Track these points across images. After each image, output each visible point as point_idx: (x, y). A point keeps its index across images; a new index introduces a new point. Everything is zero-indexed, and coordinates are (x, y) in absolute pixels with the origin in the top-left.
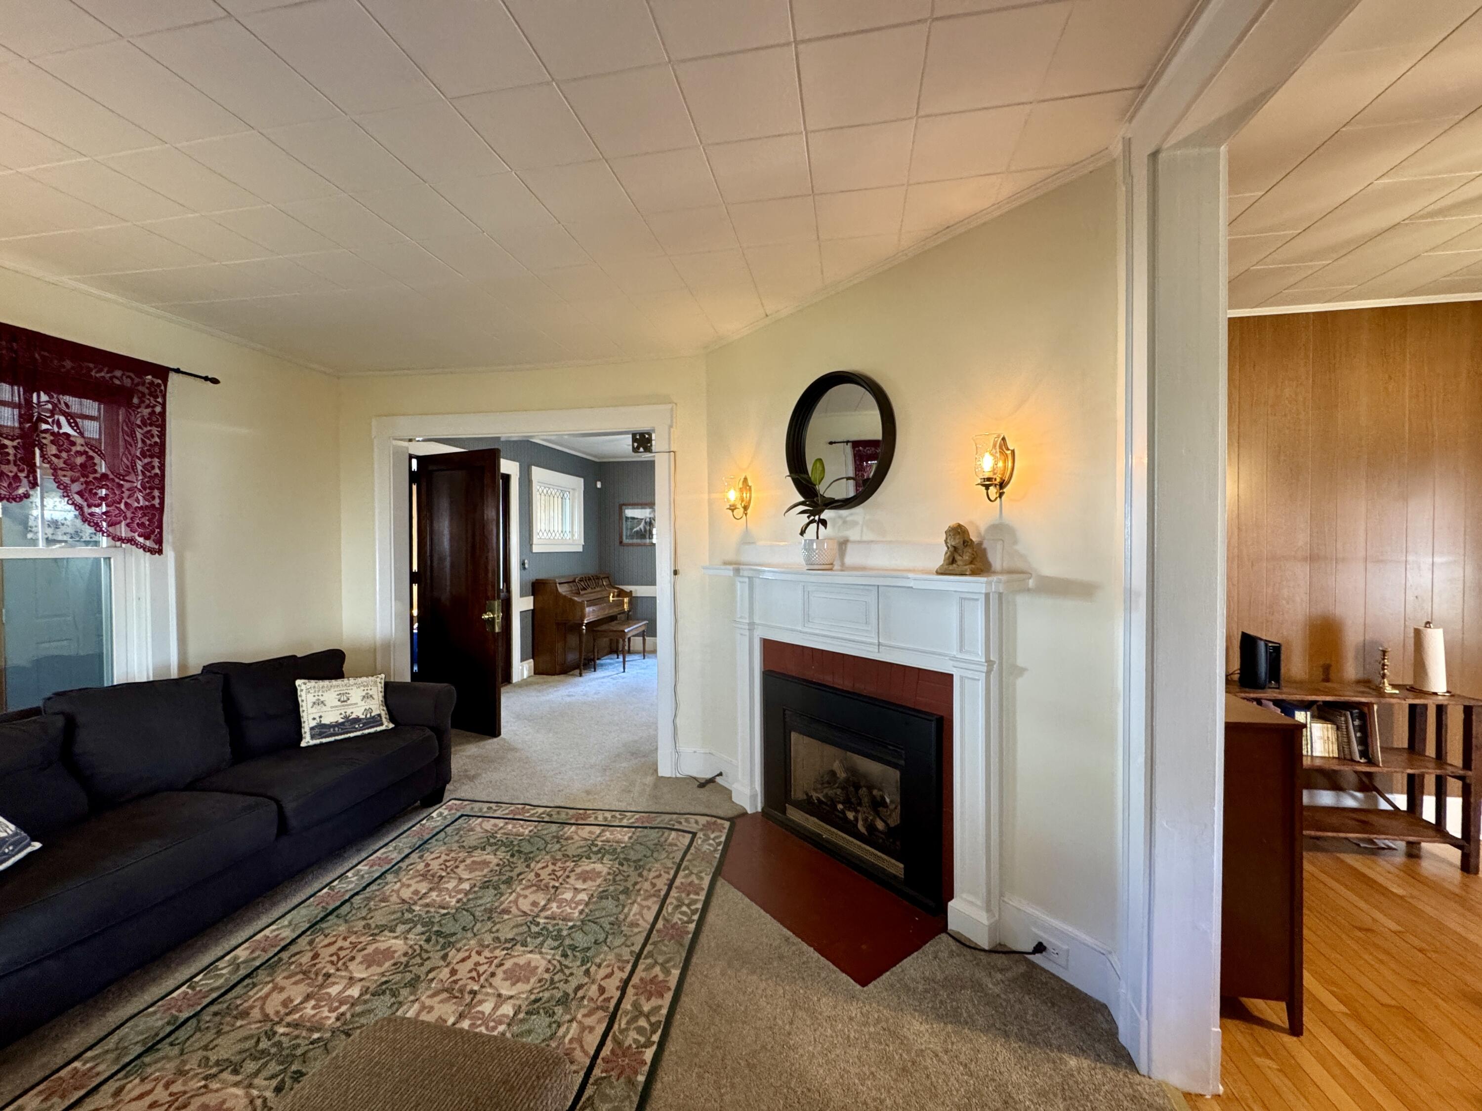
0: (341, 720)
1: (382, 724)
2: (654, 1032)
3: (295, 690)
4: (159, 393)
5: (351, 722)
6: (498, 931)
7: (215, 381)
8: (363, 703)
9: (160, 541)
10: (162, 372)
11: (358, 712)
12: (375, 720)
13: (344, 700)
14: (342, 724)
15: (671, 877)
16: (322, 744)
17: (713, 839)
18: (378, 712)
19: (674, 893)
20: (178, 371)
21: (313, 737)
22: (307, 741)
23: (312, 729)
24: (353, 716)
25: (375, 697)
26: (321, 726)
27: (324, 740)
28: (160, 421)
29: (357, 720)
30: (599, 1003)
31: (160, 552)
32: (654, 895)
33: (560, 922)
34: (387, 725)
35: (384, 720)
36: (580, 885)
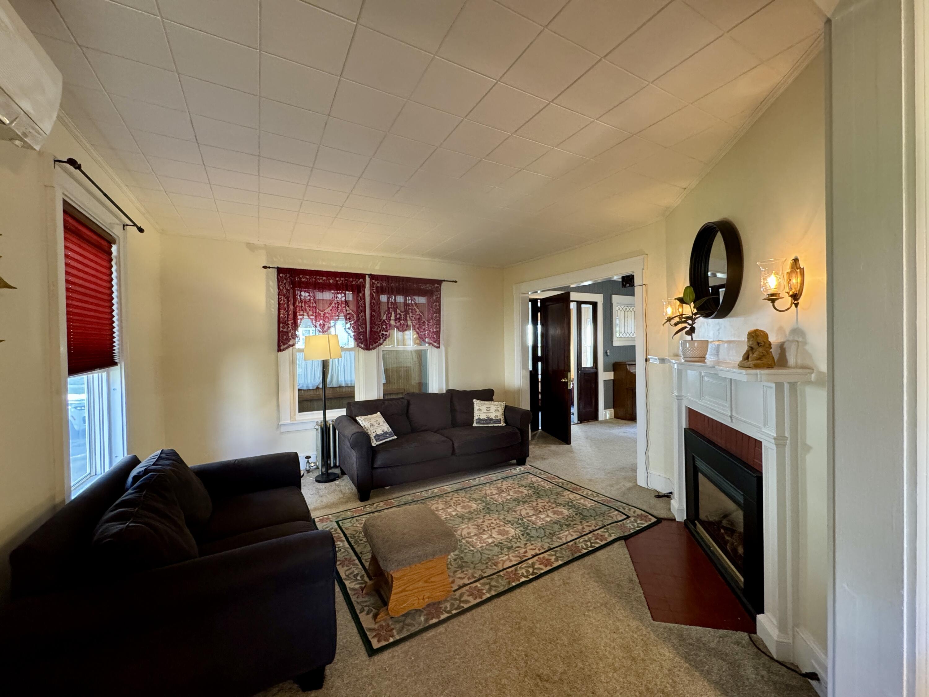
0: (486, 418)
1: (501, 423)
2: (532, 575)
3: (473, 403)
4: (439, 290)
5: (489, 420)
6: (507, 516)
7: (456, 282)
8: (495, 413)
9: (439, 343)
10: (440, 282)
11: (492, 416)
12: (498, 421)
13: (488, 410)
14: (486, 420)
15: (595, 529)
16: (479, 427)
17: (638, 524)
18: (500, 418)
19: (590, 536)
20: (444, 281)
21: (476, 423)
22: (475, 425)
23: (476, 420)
24: (491, 418)
25: (500, 411)
26: (479, 419)
27: (481, 425)
28: (439, 300)
29: (492, 419)
30: (521, 555)
31: (439, 347)
32: (579, 532)
33: (531, 524)
34: (503, 424)
35: (502, 422)
36: (551, 515)
